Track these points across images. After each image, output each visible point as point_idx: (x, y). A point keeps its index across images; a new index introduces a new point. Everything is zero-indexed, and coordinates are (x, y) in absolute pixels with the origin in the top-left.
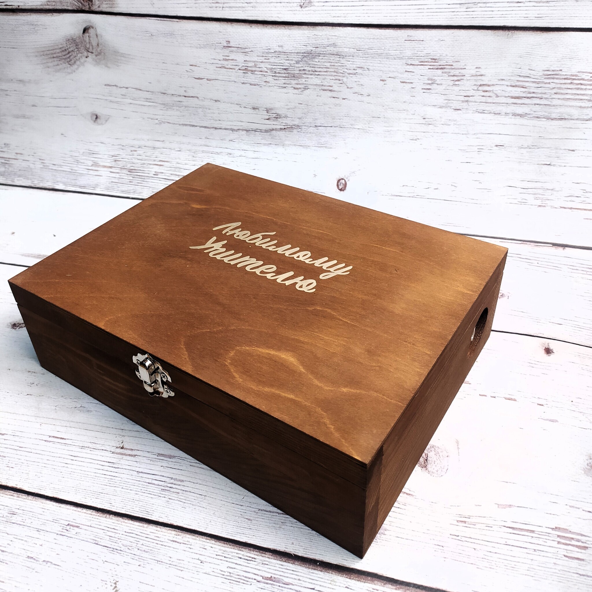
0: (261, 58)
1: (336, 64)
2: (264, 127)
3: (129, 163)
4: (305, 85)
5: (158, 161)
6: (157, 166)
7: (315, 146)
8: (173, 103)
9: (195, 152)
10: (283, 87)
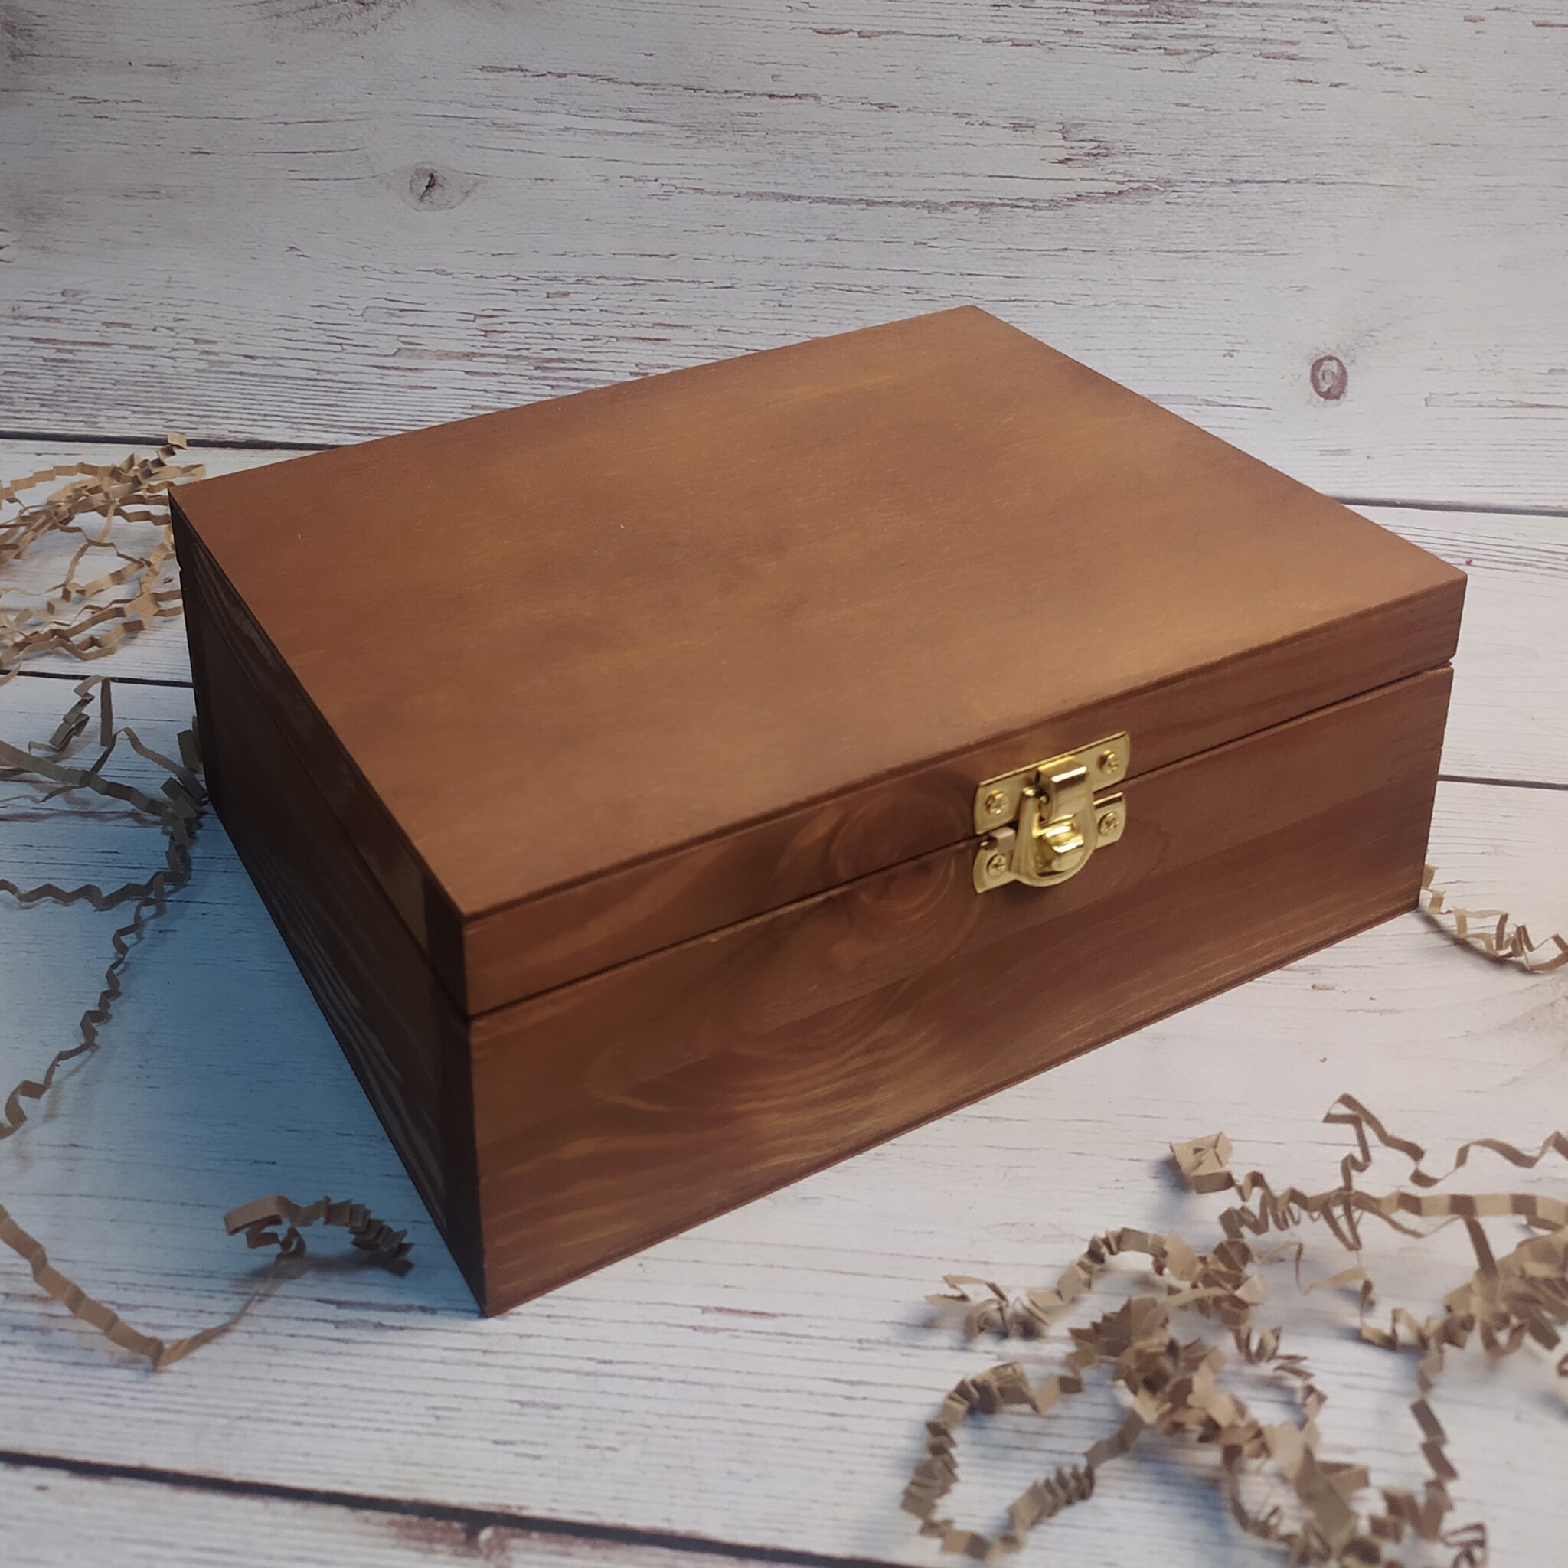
2: (1044, 191)
3: (536, 338)
4: (1204, 41)
5: (648, 327)
6: (644, 345)
7: (1225, 251)
8: (724, 120)
9: (786, 290)
10: (1128, 49)
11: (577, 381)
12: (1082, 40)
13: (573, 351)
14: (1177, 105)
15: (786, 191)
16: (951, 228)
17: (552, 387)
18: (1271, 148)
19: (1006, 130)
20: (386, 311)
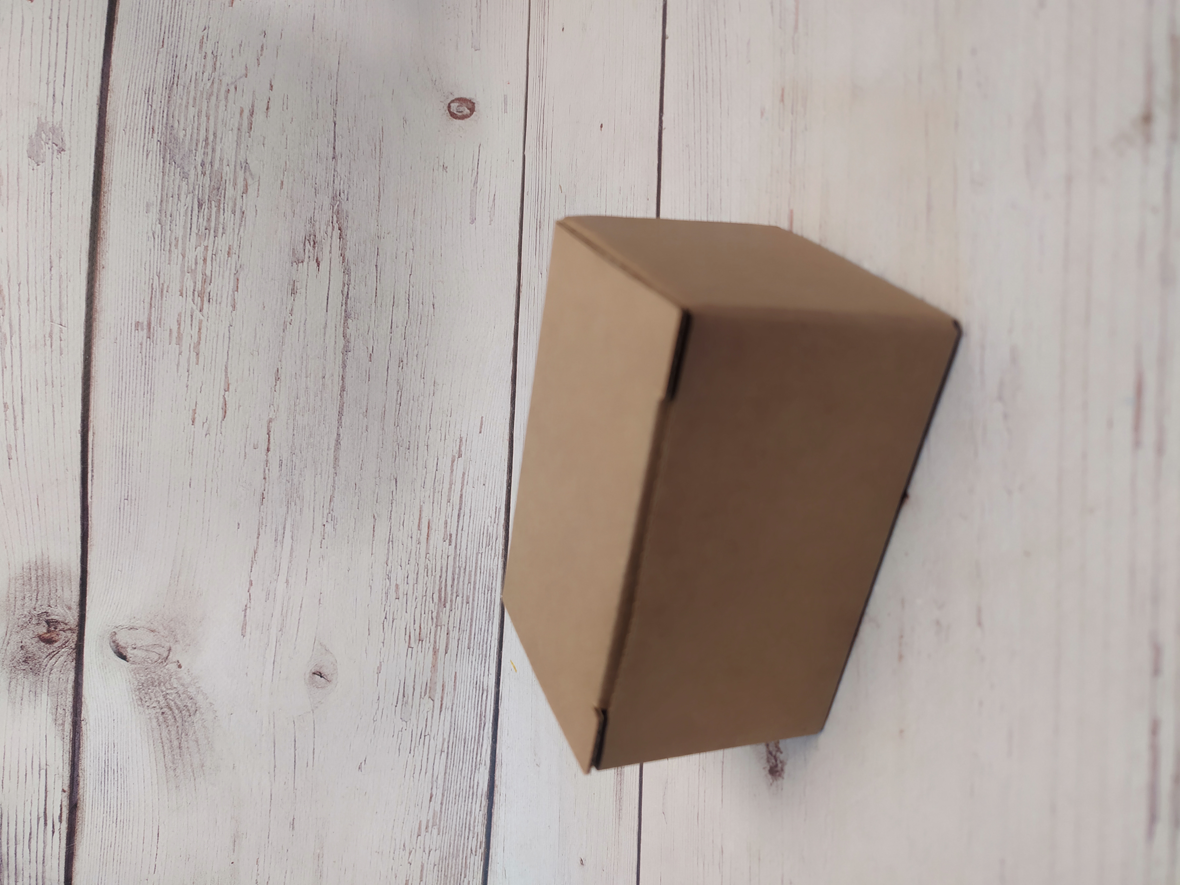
0: (174, 256)
1: (192, 94)
2: (338, 277)
3: (425, 606)
4: (238, 167)
5: (420, 533)
6: (432, 536)
7: (380, 166)
8: (284, 481)
9: (398, 444)
10: (242, 217)
11: (454, 580)
12: (235, 246)
13: (435, 582)
14: (281, 188)
15: (333, 443)
16: (361, 338)
17: (457, 596)
18: (312, 130)
19: (296, 299)
20: (404, 706)
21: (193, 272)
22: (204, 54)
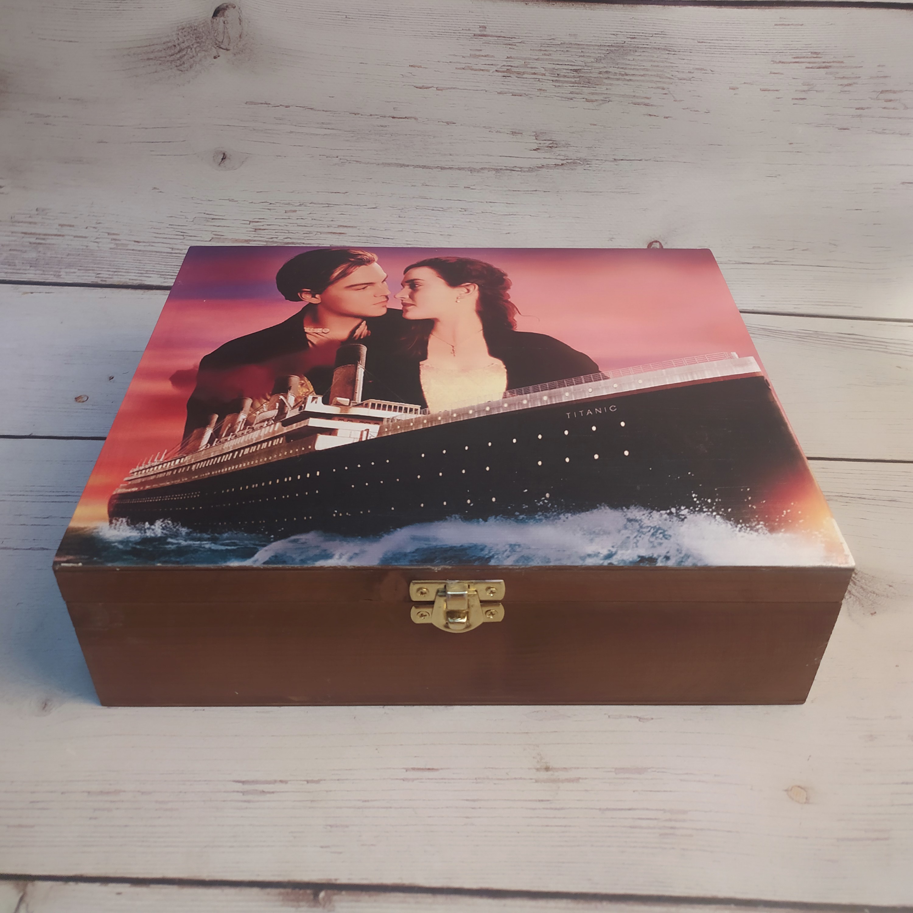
0: (537, 53)
1: (661, 64)
2: (527, 163)
3: (281, 233)
4: (605, 96)
5: (335, 227)
6: (334, 236)
7: (611, 192)
8: (370, 129)
9: (402, 209)
10: (568, 99)
12: (546, 94)
13: (299, 239)
14: (591, 124)
15: (402, 162)
16: (481, 180)
18: (635, 146)
19: (509, 135)
20: (205, 219)
21: (526, 66)
22: (692, 71)
